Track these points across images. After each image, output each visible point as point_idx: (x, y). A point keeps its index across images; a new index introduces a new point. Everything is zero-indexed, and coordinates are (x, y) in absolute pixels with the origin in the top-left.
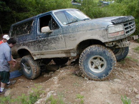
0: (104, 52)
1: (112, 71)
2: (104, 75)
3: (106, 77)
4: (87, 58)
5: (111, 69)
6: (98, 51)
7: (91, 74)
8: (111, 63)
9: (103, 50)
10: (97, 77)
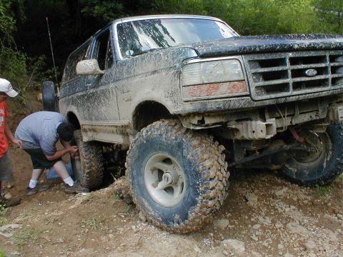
0: (180, 145)
1: (197, 209)
2: (177, 217)
3: (182, 224)
4: (139, 157)
5: (194, 203)
6: (164, 140)
7: (146, 204)
8: (195, 184)
9: (176, 139)
10: (160, 219)
